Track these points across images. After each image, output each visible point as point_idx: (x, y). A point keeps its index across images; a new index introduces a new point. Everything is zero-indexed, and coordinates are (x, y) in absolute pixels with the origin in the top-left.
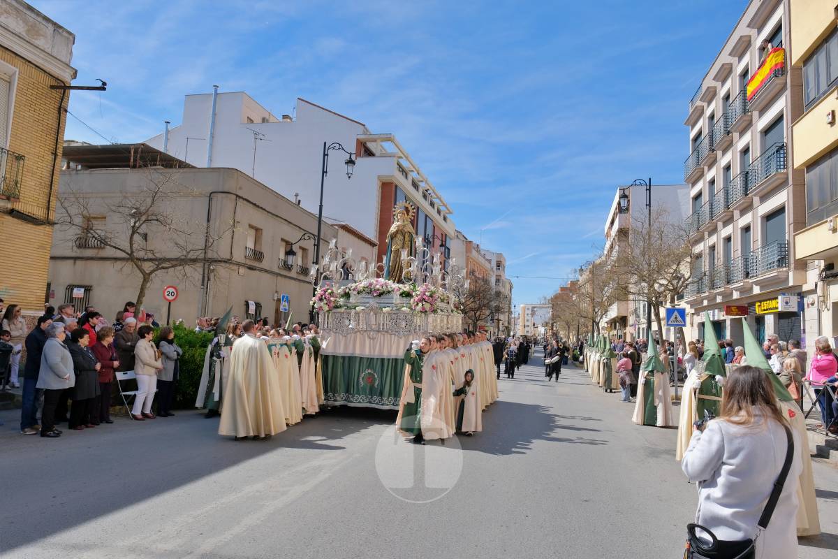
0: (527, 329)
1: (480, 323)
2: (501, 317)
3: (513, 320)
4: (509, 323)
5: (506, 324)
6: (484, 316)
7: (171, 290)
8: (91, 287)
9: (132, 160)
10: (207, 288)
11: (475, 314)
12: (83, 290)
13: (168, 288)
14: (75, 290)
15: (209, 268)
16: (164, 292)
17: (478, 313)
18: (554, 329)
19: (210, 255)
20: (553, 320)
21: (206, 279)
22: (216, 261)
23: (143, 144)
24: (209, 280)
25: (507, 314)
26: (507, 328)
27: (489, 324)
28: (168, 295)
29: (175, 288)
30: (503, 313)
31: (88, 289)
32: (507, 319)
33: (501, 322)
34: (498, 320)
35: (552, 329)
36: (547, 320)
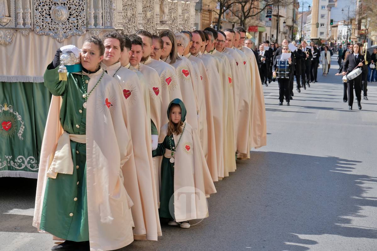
0: (321, 29)
1: (249, 22)
2: (283, 11)
3: (299, 16)
4: (294, 21)
5: (290, 23)
6: (256, 11)
11: (243, 7)
17: (247, 6)
18: (363, 27)
20: (360, 14)
25: (291, 7)
26: (291, 28)
27: (263, 23)
30: (285, 5)
32: (291, 15)
33: (282, 20)
34: (278, 16)
35: (359, 28)
36: (351, 15)
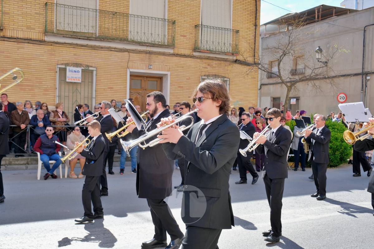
7: (342, 95)
8: (299, 97)
9: (316, 17)
10: (365, 92)
12: (295, 99)
13: (340, 94)
14: (292, 100)
15: (366, 78)
16: (337, 98)
19: (366, 70)
21: (364, 86)
22: (370, 73)
23: (322, 5)
24: (366, 86)
28: (340, 99)
29: (345, 95)
31: (298, 99)
